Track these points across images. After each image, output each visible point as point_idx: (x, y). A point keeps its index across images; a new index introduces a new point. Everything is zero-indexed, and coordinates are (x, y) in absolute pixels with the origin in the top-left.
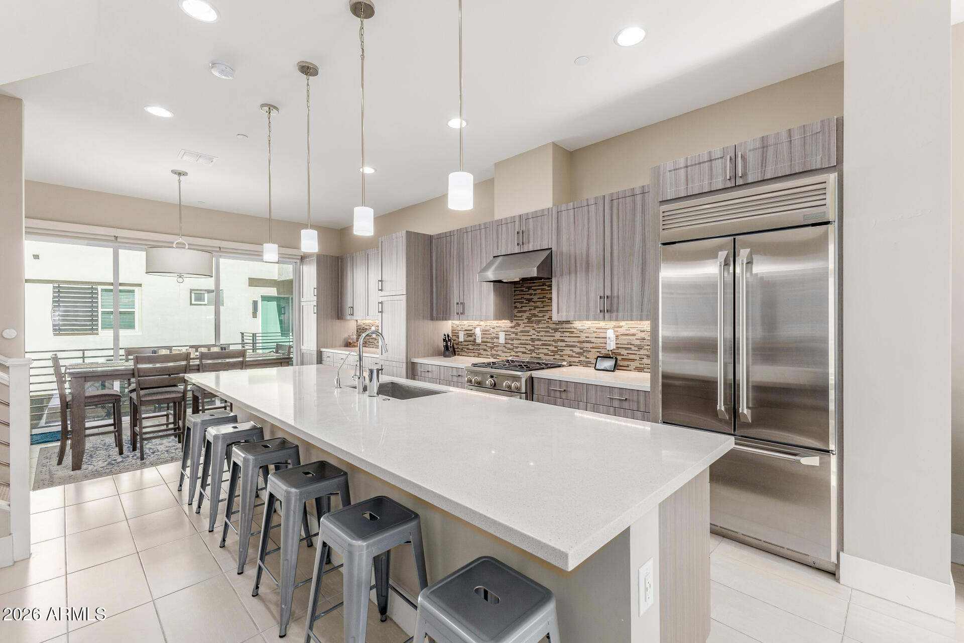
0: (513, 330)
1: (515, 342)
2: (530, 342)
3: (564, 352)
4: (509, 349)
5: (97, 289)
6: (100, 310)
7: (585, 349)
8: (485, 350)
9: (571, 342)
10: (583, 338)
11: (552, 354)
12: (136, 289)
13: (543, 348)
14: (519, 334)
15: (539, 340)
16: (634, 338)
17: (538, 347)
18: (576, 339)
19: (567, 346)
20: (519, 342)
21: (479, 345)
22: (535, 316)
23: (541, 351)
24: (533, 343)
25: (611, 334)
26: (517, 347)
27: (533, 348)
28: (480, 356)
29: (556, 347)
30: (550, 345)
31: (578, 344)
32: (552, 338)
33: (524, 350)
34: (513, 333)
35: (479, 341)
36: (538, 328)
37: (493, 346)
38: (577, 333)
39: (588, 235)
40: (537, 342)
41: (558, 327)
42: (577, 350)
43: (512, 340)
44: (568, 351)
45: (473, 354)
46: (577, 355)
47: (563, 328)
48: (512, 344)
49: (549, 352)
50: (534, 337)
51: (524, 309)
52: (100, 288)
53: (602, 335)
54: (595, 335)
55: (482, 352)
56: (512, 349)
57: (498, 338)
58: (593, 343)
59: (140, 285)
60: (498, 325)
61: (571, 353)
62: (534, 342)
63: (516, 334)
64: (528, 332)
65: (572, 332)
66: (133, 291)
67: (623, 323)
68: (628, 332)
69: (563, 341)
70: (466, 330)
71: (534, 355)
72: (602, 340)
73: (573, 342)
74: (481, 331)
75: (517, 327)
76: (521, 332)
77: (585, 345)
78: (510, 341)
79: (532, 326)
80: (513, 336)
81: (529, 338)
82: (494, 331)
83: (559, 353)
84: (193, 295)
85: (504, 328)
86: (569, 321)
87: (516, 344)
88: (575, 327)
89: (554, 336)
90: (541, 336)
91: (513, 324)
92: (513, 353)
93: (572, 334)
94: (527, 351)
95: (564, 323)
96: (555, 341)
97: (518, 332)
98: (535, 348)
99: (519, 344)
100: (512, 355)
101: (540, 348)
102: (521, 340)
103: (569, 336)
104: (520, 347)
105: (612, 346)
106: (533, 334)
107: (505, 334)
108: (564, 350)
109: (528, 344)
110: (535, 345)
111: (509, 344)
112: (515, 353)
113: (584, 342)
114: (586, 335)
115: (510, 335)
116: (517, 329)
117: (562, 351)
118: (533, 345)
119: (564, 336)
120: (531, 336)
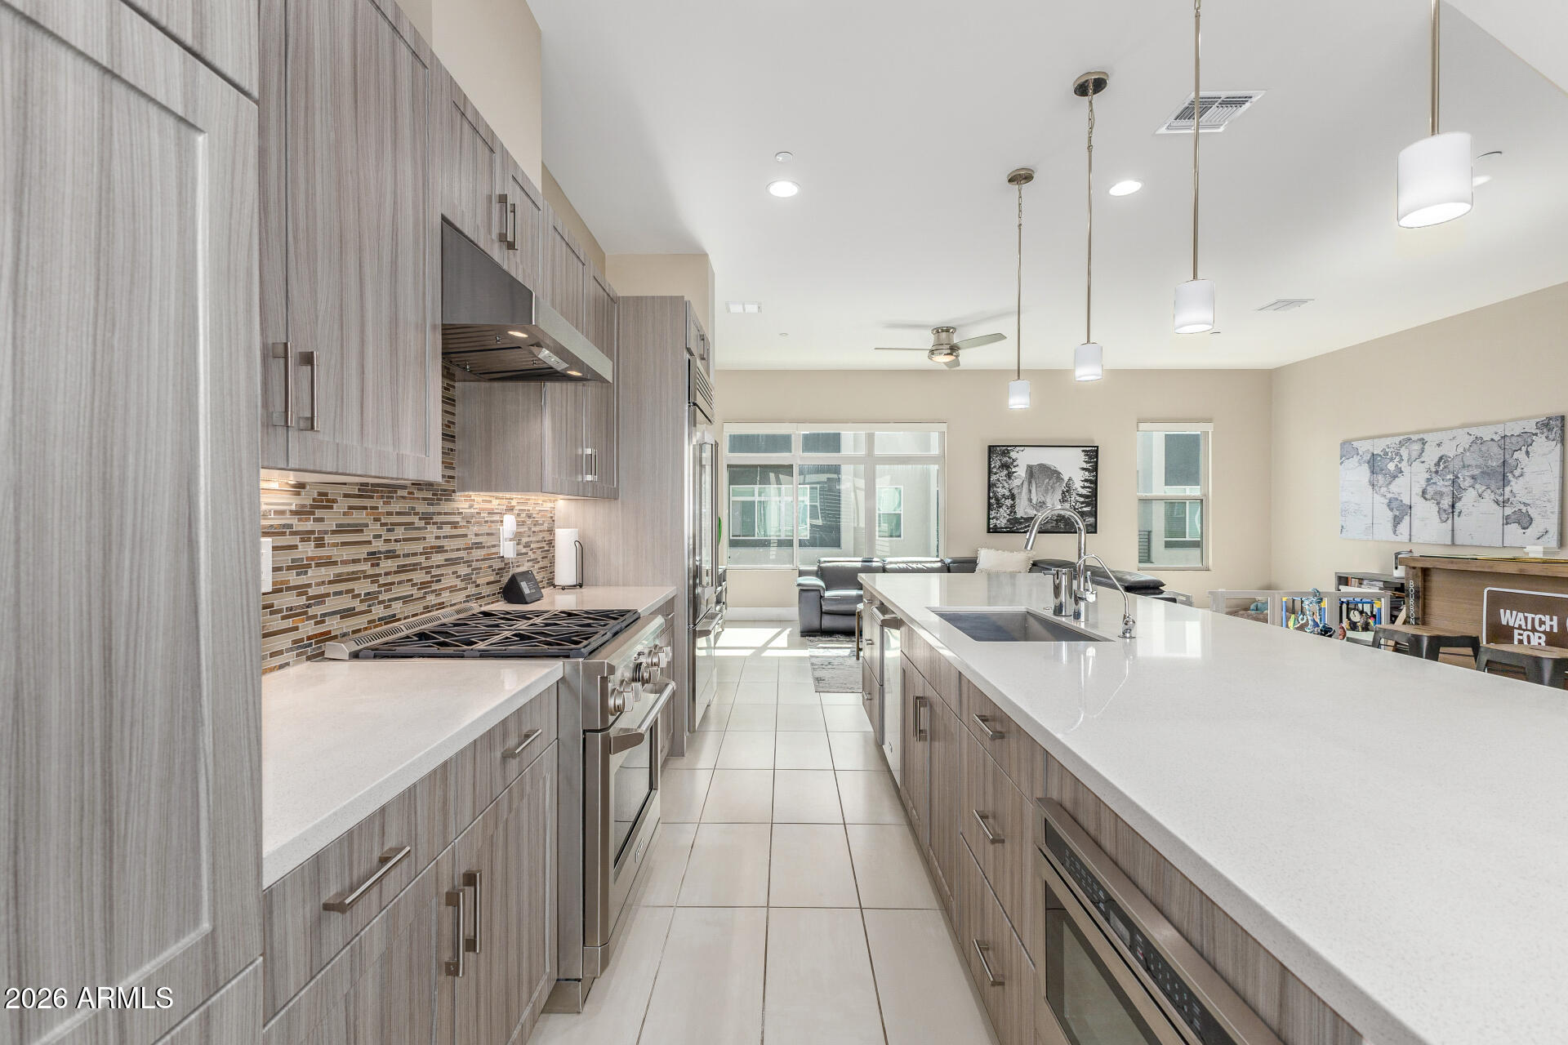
0: (309, 525)
1: (314, 575)
2: (366, 567)
3: (445, 583)
4: (291, 613)
7: (474, 565)
9: (453, 550)
10: (471, 538)
13: (400, 583)
14: (328, 539)
15: (392, 554)
17: (390, 579)
18: (461, 542)
20: (331, 572)
23: (397, 592)
24: (377, 571)
25: (509, 523)
26: (321, 598)
27: (375, 588)
31: (464, 555)
32: (418, 547)
33: (346, 602)
34: (305, 536)
36: (387, 513)
38: (464, 526)
40: (384, 565)
41: (431, 509)
42: (463, 570)
43: (301, 567)
48: (301, 590)
50: (379, 545)
53: (494, 528)
54: (486, 528)
56: (303, 612)
58: (483, 547)
62: (378, 565)
63: (320, 541)
64: (358, 529)
65: (455, 525)
69: (440, 550)
72: (495, 540)
73: (456, 550)
75: (319, 513)
77: (474, 554)
78: (293, 578)
79: (373, 508)
80: (307, 550)
81: (361, 553)
85: (266, 515)
87: (318, 584)
88: (461, 511)
89: (425, 538)
90: (396, 541)
91: (306, 499)
92: (308, 628)
93: (455, 528)
94: (356, 603)
95: (441, 500)
96: (427, 553)
97: (326, 532)
98: (379, 586)
99: (330, 582)
100: (302, 640)
101: (393, 583)
102: (335, 563)
103: (452, 537)
104: (336, 594)
105: (508, 550)
106: (376, 537)
107: (275, 548)
108: (442, 575)
109: (359, 578)
110: (380, 575)
111: (289, 589)
112: (317, 623)
113: (472, 548)
114: (475, 529)
115: (296, 547)
116: (321, 520)
117: (440, 580)
118: (374, 578)
119: (444, 537)
120: (369, 542)
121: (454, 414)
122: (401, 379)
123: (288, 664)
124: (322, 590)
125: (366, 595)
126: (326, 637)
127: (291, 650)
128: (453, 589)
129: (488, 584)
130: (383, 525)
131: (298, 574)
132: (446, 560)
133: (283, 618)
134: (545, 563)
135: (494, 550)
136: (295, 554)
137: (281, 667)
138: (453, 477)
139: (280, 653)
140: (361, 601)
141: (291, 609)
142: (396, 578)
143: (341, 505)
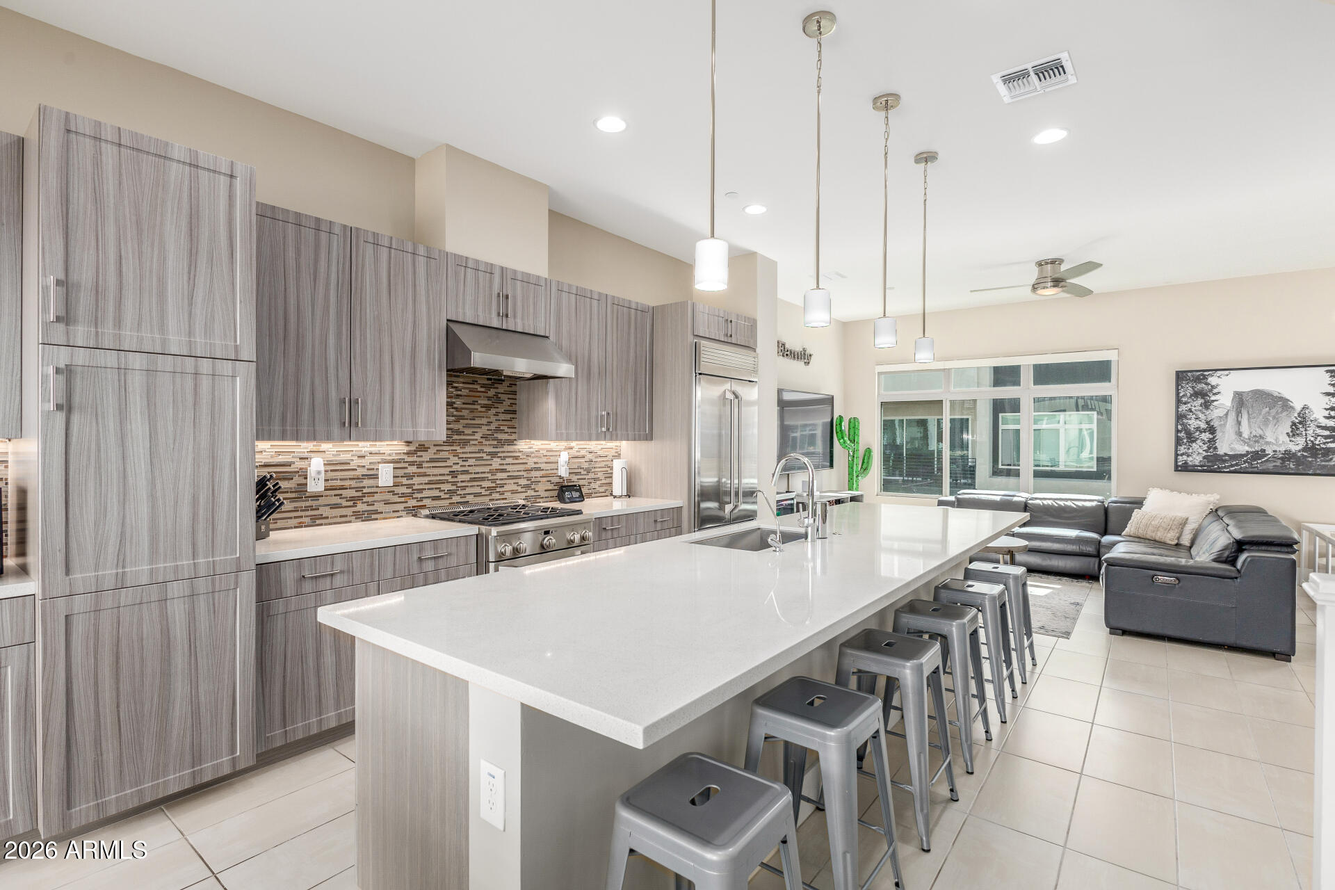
0: (414, 459)
1: (416, 480)
2: (449, 478)
3: (506, 488)
4: (403, 495)
7: (533, 480)
8: (337, 506)
9: (515, 471)
10: (531, 465)
11: (488, 493)
13: (472, 486)
14: (425, 465)
15: (467, 472)
16: (583, 460)
17: (464, 484)
18: (522, 467)
19: (510, 478)
20: (426, 479)
21: (316, 497)
22: (459, 433)
23: (468, 490)
24: (455, 480)
25: (564, 457)
26: (421, 491)
27: (454, 488)
28: (318, 522)
29: (493, 481)
30: (483, 479)
31: (525, 474)
32: (487, 469)
33: (436, 493)
34: (412, 464)
35: (316, 486)
36: (463, 453)
37: (360, 494)
38: (524, 458)
40: (461, 477)
41: (497, 450)
42: (523, 482)
43: (410, 477)
44: (510, 487)
45: (294, 522)
46: (523, 490)
47: (504, 452)
48: (409, 486)
49: (483, 491)
50: (455, 468)
53: (552, 459)
54: (545, 460)
55: (325, 511)
56: (410, 496)
57: (376, 477)
58: (543, 470)
60: (373, 449)
61: (515, 487)
62: (456, 477)
63: (420, 466)
64: (445, 460)
65: (516, 458)
67: (573, 444)
68: (578, 454)
69: (503, 471)
70: (266, 466)
71: (456, 499)
72: (553, 466)
73: (518, 471)
75: (419, 454)
76: (432, 460)
77: (534, 474)
78: (405, 481)
80: (413, 469)
81: (446, 471)
82: (361, 462)
83: (498, 490)
85: (390, 455)
87: (418, 484)
88: (521, 450)
89: (491, 465)
90: (469, 466)
91: (412, 448)
92: (412, 503)
94: (442, 494)
95: (505, 445)
96: (492, 472)
97: (423, 462)
98: (457, 487)
99: (425, 484)
100: (410, 507)
101: (468, 486)
102: (429, 475)
103: (513, 464)
104: (428, 489)
105: (563, 472)
106: (455, 464)
107: (394, 468)
108: (506, 484)
109: (444, 483)
110: (458, 482)
111: (402, 485)
112: (417, 501)
113: (532, 470)
114: (535, 460)
115: (406, 468)
116: (422, 456)
117: (503, 487)
118: (454, 483)
119: (507, 464)
120: (451, 467)
121: (516, 399)
122: (418, 399)
123: (401, 516)
124: (421, 487)
125: (448, 490)
126: (423, 507)
127: (404, 511)
128: (514, 492)
129: (546, 490)
130: (459, 458)
131: (407, 479)
132: (508, 476)
133: (399, 497)
134: (608, 481)
135: (555, 471)
136: (406, 471)
137: (398, 517)
138: (515, 433)
139: (398, 511)
140: (445, 493)
141: (403, 494)
142: (470, 484)
143: (433, 450)
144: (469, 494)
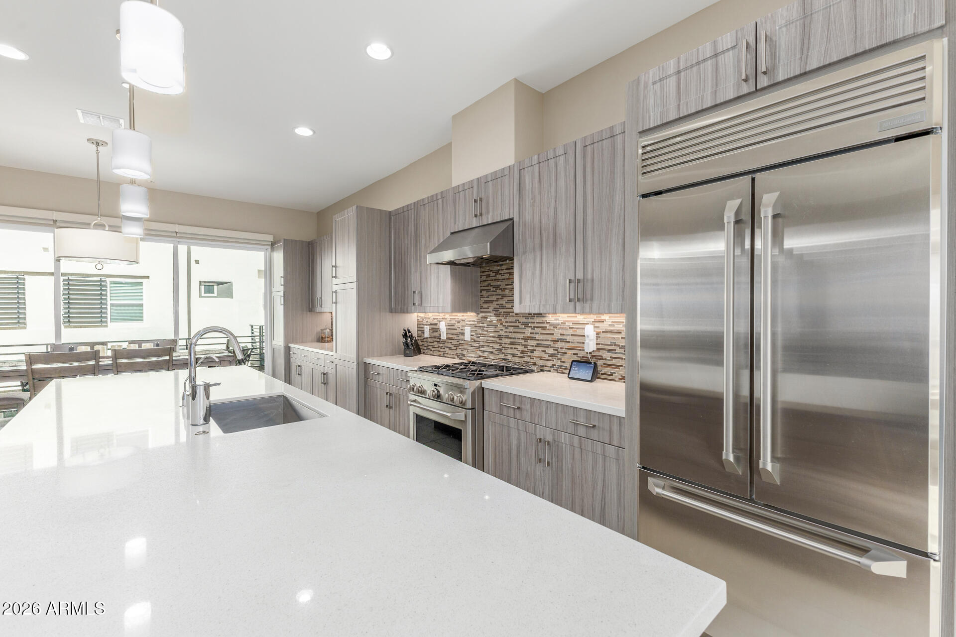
0: (479, 324)
1: (481, 339)
2: (497, 340)
3: (536, 354)
4: (475, 347)
5: (105, 282)
6: (109, 302)
7: (559, 350)
8: (450, 348)
9: (543, 340)
10: (557, 336)
11: (522, 355)
12: (144, 281)
13: (511, 348)
14: (485, 329)
15: (507, 337)
16: (619, 336)
17: (506, 346)
18: (549, 337)
19: (539, 345)
20: (486, 339)
21: (444, 342)
22: (502, 306)
23: (509, 351)
24: (501, 342)
25: (590, 331)
26: (483, 346)
28: (445, 355)
29: (526, 346)
30: (518, 344)
31: (551, 344)
32: (521, 336)
33: (491, 349)
34: (479, 327)
35: (444, 337)
36: (506, 322)
37: (458, 343)
38: (550, 329)
39: (556, 197)
40: (505, 340)
41: (528, 321)
42: (550, 351)
43: (478, 336)
44: (539, 353)
45: (437, 353)
46: (550, 358)
47: (534, 323)
48: (478, 342)
49: (518, 353)
50: (502, 333)
51: (491, 298)
52: (108, 280)
53: (579, 332)
54: (571, 332)
55: (447, 350)
56: (478, 348)
57: (463, 334)
58: (569, 342)
59: (148, 277)
60: (463, 318)
61: (543, 355)
62: (502, 340)
64: (496, 327)
65: (544, 328)
66: (141, 284)
67: (605, 317)
68: (612, 328)
69: (534, 339)
70: (431, 324)
71: (502, 356)
72: (580, 339)
73: (545, 340)
74: (446, 325)
75: (483, 321)
76: (488, 326)
77: (559, 344)
78: (476, 339)
79: (500, 320)
80: (479, 331)
81: (496, 334)
82: (457, 325)
83: (530, 354)
84: (203, 287)
85: (470, 322)
86: (541, 314)
87: (482, 342)
88: (548, 321)
89: (524, 333)
90: (509, 332)
93: (544, 330)
95: (534, 316)
96: (525, 339)
97: (484, 327)
98: (502, 347)
99: (485, 342)
101: (508, 348)
102: (488, 337)
104: (487, 346)
105: (588, 346)
106: (501, 330)
107: (471, 330)
108: (535, 350)
109: (496, 343)
110: (504, 343)
111: (475, 341)
112: (482, 353)
113: (558, 341)
114: (561, 331)
115: (476, 330)
117: (533, 352)
118: (501, 344)
119: (535, 333)
120: (499, 332)
124: (484, 344)
130: (503, 326)
132: (537, 344)
136: (477, 332)
140: (496, 350)
142: (510, 346)
144: (509, 354)
